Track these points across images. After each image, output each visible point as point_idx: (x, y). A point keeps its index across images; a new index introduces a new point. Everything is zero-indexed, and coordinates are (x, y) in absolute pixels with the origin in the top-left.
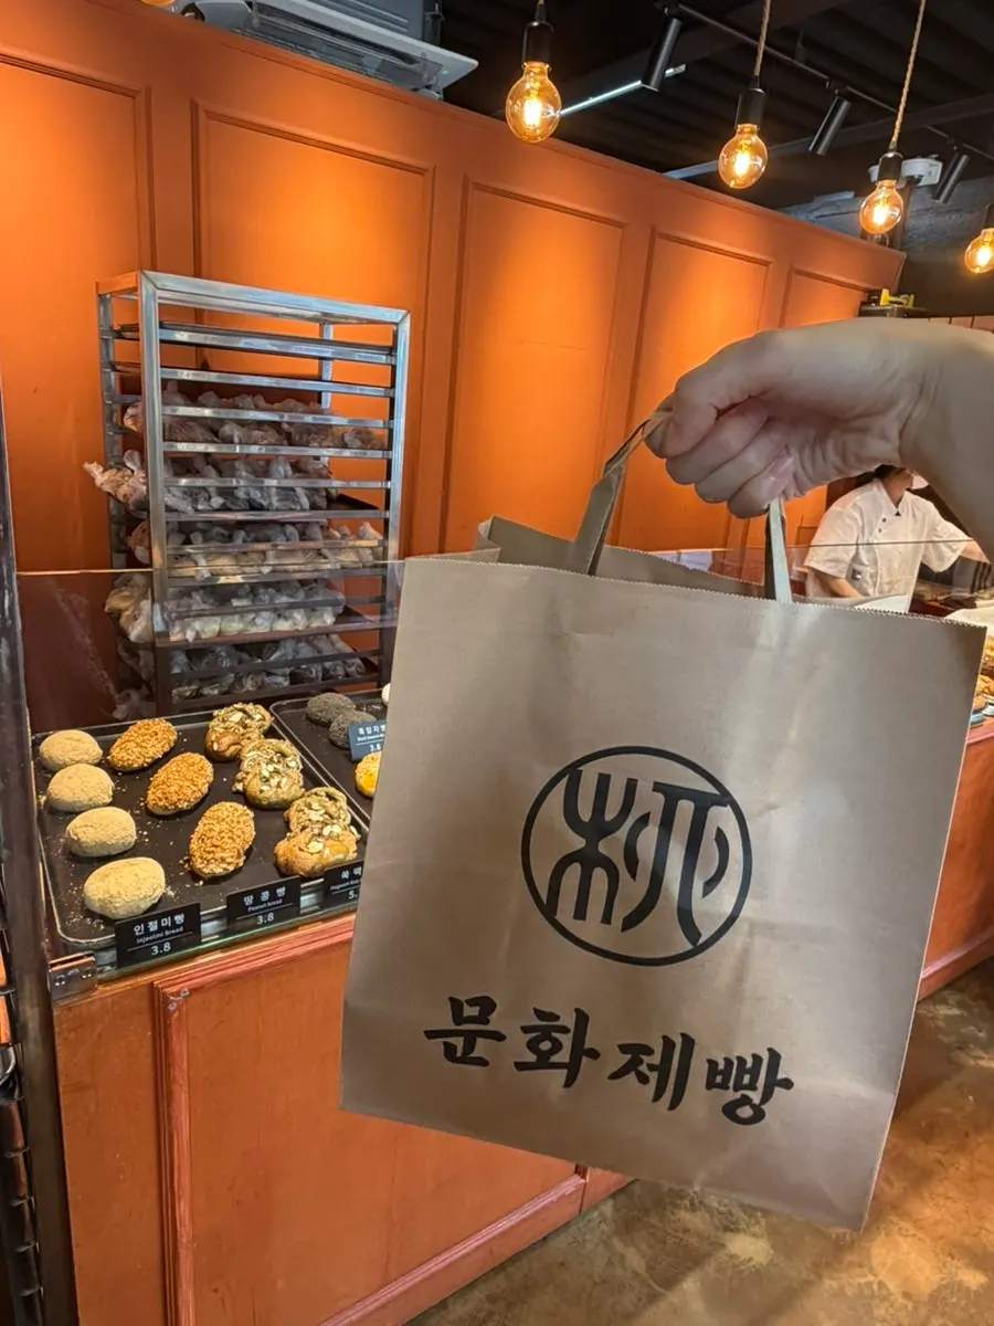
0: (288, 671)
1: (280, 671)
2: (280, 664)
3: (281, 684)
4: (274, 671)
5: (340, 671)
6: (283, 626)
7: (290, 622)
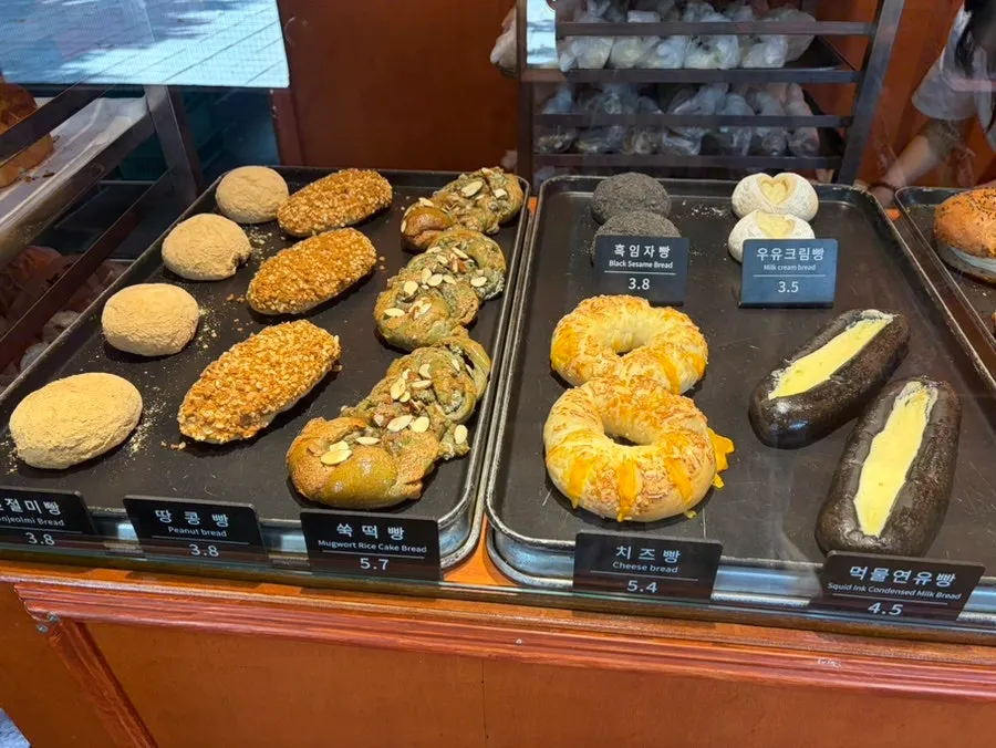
0: (701, 133)
1: (690, 131)
2: (688, 120)
3: (686, 150)
4: (680, 130)
5: (777, 145)
6: (701, 61)
7: (712, 56)
